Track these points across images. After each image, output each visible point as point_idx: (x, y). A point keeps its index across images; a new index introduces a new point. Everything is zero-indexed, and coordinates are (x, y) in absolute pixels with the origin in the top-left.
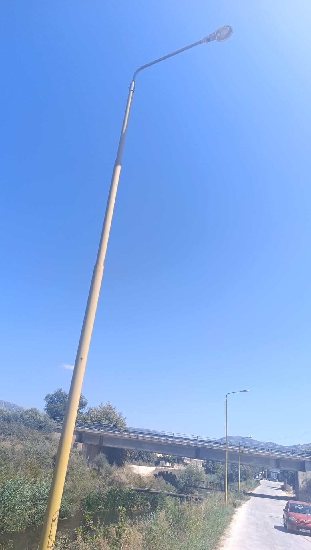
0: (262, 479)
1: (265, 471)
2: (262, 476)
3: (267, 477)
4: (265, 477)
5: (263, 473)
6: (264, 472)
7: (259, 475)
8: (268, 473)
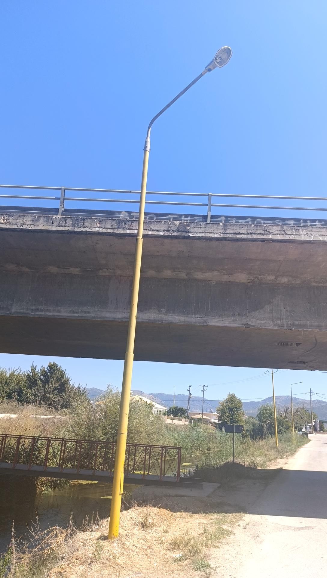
0: (312, 433)
1: (315, 422)
2: (312, 429)
3: (319, 429)
4: (315, 430)
5: (312, 424)
6: (314, 424)
7: (306, 428)
8: (320, 425)
